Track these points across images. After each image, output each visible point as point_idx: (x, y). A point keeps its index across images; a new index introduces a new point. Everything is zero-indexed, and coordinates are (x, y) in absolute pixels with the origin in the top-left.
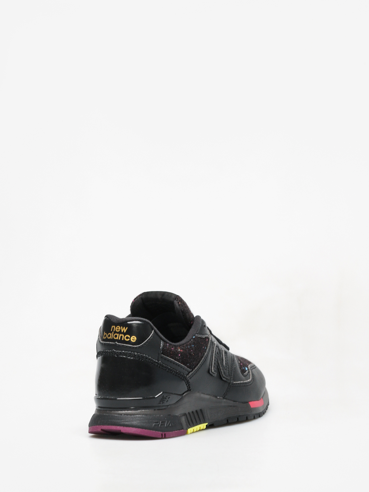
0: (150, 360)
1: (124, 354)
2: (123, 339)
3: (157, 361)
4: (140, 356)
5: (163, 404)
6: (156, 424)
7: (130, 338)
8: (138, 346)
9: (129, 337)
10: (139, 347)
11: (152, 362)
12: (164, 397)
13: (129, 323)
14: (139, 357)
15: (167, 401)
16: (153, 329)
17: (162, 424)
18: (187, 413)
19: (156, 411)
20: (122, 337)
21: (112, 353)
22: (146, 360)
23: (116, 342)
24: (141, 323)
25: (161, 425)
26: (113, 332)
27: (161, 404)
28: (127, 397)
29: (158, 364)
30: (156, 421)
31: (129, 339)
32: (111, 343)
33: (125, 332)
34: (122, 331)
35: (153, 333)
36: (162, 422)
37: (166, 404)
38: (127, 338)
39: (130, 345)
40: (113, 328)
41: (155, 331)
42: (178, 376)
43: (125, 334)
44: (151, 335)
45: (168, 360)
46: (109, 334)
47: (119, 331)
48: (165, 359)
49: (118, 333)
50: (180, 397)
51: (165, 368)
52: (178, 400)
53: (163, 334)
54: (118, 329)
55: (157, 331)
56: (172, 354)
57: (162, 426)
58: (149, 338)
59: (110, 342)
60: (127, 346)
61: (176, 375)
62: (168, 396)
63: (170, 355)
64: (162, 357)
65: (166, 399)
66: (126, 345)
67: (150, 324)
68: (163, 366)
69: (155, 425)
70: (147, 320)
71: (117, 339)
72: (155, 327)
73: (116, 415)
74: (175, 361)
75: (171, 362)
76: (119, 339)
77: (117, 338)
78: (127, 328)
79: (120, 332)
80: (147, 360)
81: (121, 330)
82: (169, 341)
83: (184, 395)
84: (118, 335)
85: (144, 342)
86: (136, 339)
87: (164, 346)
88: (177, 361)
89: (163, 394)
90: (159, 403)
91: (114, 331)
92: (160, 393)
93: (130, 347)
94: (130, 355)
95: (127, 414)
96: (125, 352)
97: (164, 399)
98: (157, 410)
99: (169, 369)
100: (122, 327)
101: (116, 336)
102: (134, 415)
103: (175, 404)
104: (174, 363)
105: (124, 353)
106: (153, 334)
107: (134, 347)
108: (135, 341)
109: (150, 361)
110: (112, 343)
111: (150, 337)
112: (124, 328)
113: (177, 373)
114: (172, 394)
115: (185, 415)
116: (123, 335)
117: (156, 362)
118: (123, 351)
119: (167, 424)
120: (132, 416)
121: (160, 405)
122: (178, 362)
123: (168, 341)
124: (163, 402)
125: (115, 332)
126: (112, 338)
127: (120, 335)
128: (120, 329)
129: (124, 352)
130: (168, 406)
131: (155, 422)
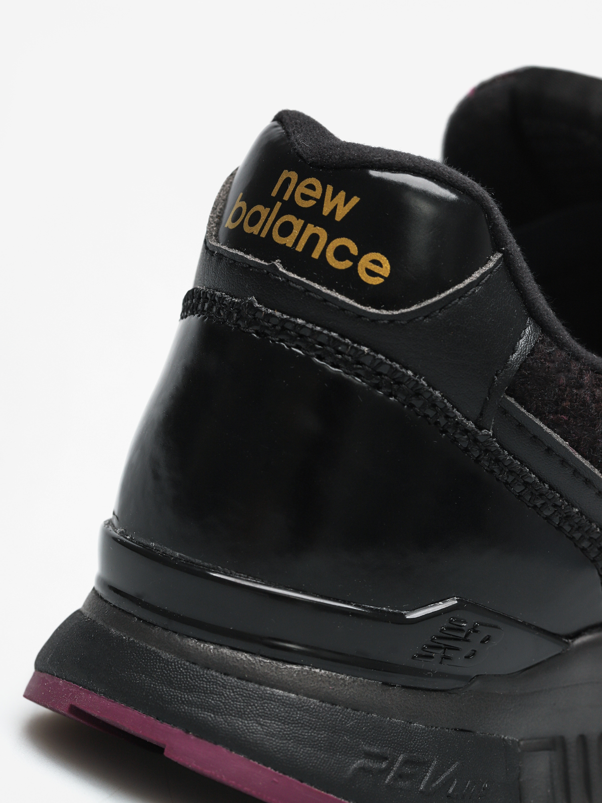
0: (434, 406)
1: (301, 336)
2: (316, 255)
3: (470, 424)
4: (383, 370)
5: (445, 667)
6: (370, 764)
7: (356, 260)
8: (390, 313)
9: (354, 249)
10: (392, 320)
11: (442, 421)
12: (460, 630)
13: (374, 173)
14: (380, 374)
15: (474, 653)
16: (498, 245)
17: (407, 770)
18: (571, 735)
19: (395, 696)
20: (314, 238)
21: (239, 312)
22: (414, 401)
23: (277, 263)
24: (453, 196)
25: (400, 776)
26: (279, 205)
27: (433, 665)
28: (249, 575)
29: (476, 441)
30: (376, 750)
31: (346, 264)
32: (249, 257)
33: (339, 217)
34: (326, 211)
35: (491, 265)
36: (406, 762)
37: (459, 664)
38: (342, 253)
39: (341, 297)
40: (288, 180)
41: (507, 261)
42: (572, 538)
43: (334, 229)
44: (476, 275)
45: (537, 439)
46: (259, 208)
47: (311, 203)
48: (521, 427)
49: (299, 212)
50: (550, 649)
51: (511, 472)
52: (535, 662)
53: (545, 291)
54: (309, 192)
55: (522, 263)
56: (564, 411)
57: (401, 784)
58: (461, 286)
59: (247, 253)
60: (327, 299)
61: (559, 528)
62: (484, 632)
63: (556, 413)
64: (505, 412)
65: (465, 639)
66: (324, 290)
67: (488, 211)
68: (497, 461)
69: (362, 769)
70: (477, 186)
71: (290, 245)
72: (510, 238)
73: (166, 655)
74: (571, 450)
75: (550, 450)
76: (300, 248)
77: (289, 241)
78: (355, 200)
79: (313, 215)
80: (418, 403)
81: (320, 202)
82: (573, 335)
83: (579, 641)
84: (298, 224)
85: (429, 302)
86: (386, 269)
87: (532, 351)
88: (584, 456)
89: (458, 614)
90: (420, 656)
91: (286, 197)
92: (443, 600)
93: (344, 307)
94: (330, 351)
95: (226, 669)
96: (310, 326)
97: (457, 639)
98: (403, 687)
99: (526, 484)
100: (330, 189)
101: (286, 229)
102: (260, 684)
103: (511, 677)
104: (565, 461)
105: (302, 332)
106: (490, 271)
107: (360, 315)
108: (377, 281)
109: (430, 413)
110: (257, 260)
111: (467, 281)
112: (342, 194)
113: (568, 517)
114: (514, 622)
115: (557, 744)
116: (323, 234)
117: (466, 431)
118: (300, 321)
119: (433, 779)
120: (250, 685)
121: (423, 664)
122: (587, 463)
123: (566, 335)
124: (450, 653)
125: (290, 207)
126: (263, 235)
127: (311, 229)
128: (317, 194)
129: (303, 326)
130: (470, 680)
131: (369, 755)
